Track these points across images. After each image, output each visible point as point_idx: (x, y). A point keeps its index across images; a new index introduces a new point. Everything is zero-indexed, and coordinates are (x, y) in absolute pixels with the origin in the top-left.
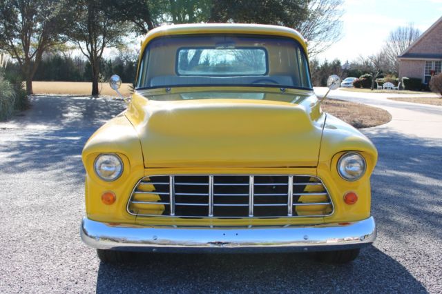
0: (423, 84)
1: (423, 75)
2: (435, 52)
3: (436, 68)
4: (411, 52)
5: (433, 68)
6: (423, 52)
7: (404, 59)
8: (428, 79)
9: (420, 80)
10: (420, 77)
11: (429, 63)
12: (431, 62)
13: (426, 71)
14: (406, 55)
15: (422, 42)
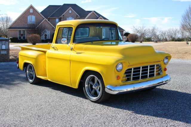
0: (18, 40)
1: (18, 36)
2: (22, 26)
3: (23, 33)
4: (12, 27)
5: (22, 33)
6: (17, 26)
7: (9, 29)
8: (20, 37)
9: (17, 38)
10: (17, 37)
11: (20, 31)
12: (21, 30)
13: (19, 34)
14: (10, 28)
15: (17, 22)
